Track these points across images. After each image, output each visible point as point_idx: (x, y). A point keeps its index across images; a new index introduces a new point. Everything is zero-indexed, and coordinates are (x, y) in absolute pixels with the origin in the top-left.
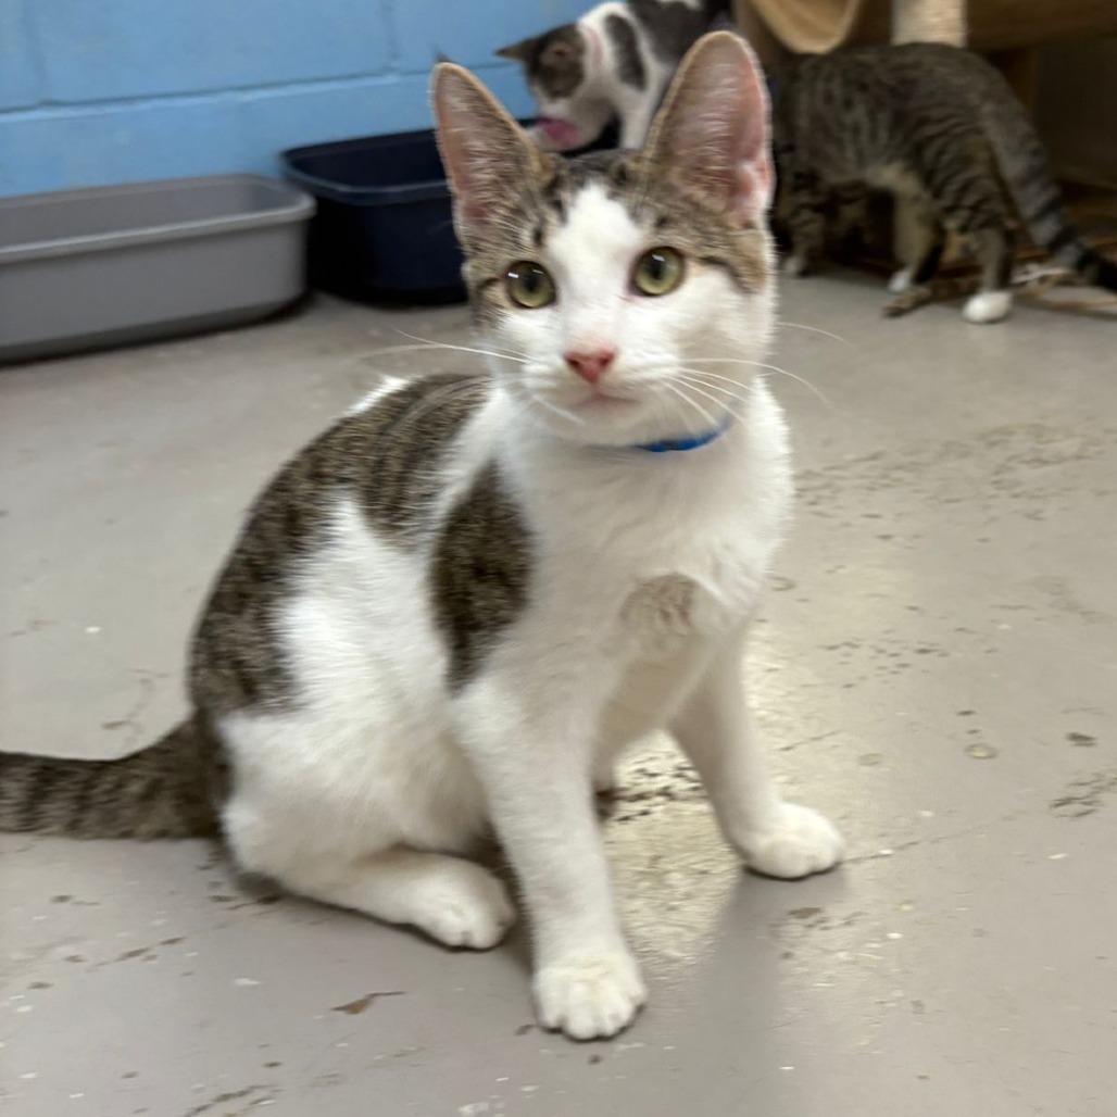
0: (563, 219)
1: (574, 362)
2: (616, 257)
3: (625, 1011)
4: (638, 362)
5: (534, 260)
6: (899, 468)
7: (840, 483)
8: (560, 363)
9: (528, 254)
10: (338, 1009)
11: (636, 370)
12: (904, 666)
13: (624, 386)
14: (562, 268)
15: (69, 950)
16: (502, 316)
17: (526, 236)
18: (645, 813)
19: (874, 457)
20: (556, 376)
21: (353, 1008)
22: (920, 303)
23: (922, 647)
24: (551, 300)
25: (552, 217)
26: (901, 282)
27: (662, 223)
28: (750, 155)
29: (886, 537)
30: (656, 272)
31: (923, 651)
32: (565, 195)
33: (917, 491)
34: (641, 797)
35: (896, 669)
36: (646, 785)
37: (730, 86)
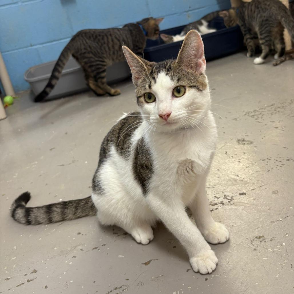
0: (155, 82)
1: (161, 116)
2: (168, 90)
3: (214, 266)
4: (177, 114)
5: (150, 92)
6: (279, 108)
7: (263, 113)
8: (158, 116)
9: (148, 91)
10: (143, 264)
11: (176, 116)
12: (283, 165)
13: (174, 120)
14: (156, 94)
15: (80, 247)
16: (144, 105)
17: (147, 86)
18: (217, 209)
19: (272, 105)
20: (157, 119)
21: (146, 264)
22: (282, 62)
23: (288, 159)
24: (155, 100)
25: (153, 81)
26: (276, 57)
27: (179, 80)
28: (200, 57)
29: (277, 128)
30: (179, 91)
31: (288, 160)
32: (155, 76)
33: (284, 114)
34: (216, 204)
35: (281, 166)
36: (216, 201)
37: (195, 42)
